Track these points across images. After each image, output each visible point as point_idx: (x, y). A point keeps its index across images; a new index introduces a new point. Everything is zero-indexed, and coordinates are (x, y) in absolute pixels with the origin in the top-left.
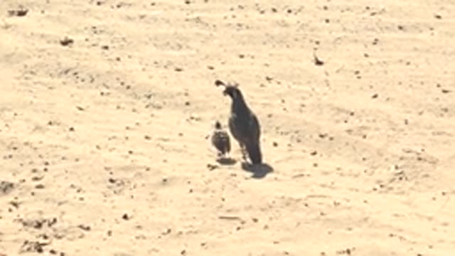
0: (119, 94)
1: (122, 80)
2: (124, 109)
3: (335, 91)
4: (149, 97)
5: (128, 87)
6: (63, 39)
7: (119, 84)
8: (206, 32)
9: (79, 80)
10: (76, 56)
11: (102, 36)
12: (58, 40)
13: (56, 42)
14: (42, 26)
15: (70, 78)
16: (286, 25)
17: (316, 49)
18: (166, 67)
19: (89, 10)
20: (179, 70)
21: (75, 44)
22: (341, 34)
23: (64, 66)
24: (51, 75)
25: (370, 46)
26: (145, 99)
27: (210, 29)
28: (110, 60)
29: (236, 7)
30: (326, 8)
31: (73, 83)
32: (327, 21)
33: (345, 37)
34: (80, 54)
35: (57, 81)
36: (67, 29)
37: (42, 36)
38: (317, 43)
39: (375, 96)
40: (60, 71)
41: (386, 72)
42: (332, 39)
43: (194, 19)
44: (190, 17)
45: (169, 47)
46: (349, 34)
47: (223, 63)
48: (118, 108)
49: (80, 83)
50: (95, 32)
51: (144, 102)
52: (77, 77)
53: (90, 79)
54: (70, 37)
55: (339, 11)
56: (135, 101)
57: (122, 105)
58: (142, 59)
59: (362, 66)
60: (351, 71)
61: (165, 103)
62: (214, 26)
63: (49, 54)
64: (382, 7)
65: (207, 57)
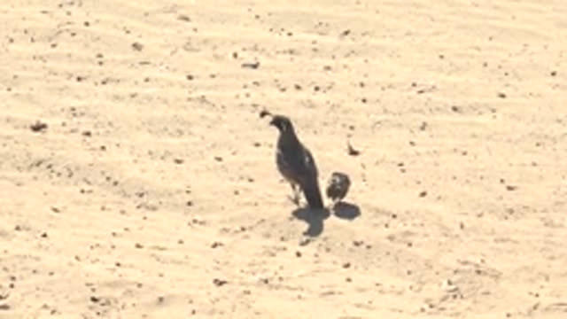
0: (104, 192)
1: (108, 174)
2: (109, 210)
3: (373, 188)
4: (141, 195)
5: (116, 183)
6: (34, 123)
7: (103, 180)
8: (212, 115)
9: (54, 175)
10: (49, 145)
11: (83, 120)
12: (28, 126)
13: (25, 127)
14: (8, 107)
15: (42, 172)
16: (312, 106)
17: (349, 136)
18: (162, 158)
19: (67, 87)
20: (179, 162)
21: (49, 130)
22: (382, 117)
23: (35, 157)
24: (19, 168)
25: (416, 131)
26: (136, 198)
27: (218, 110)
28: (93, 149)
29: (250, 83)
30: (362, 85)
31: (47, 177)
32: (364, 101)
33: (387, 121)
34: (55, 141)
35: (26, 176)
36: (39, 111)
37: (8, 120)
38: (352, 128)
39: (423, 194)
40: (29, 163)
41: (436, 164)
42: (370, 123)
43: (198, 98)
44: (194, 95)
45: (166, 133)
46: (390, 117)
47: (234, 154)
48: (103, 209)
49: (55, 178)
50: (75, 115)
51: (135, 202)
52: (52, 171)
53: (67, 174)
54: (43, 121)
55: (379, 88)
56: (124, 200)
57: (108, 206)
58: (133, 147)
59: (406, 155)
60: (393, 162)
61: (161, 203)
62: (223, 107)
63: (16, 142)
64: (432, 83)
65: (214, 146)
